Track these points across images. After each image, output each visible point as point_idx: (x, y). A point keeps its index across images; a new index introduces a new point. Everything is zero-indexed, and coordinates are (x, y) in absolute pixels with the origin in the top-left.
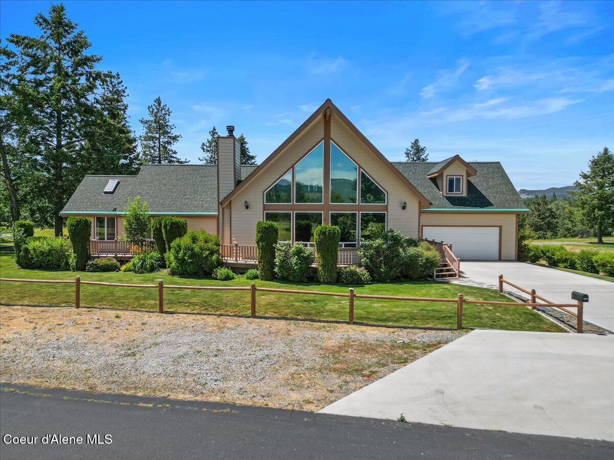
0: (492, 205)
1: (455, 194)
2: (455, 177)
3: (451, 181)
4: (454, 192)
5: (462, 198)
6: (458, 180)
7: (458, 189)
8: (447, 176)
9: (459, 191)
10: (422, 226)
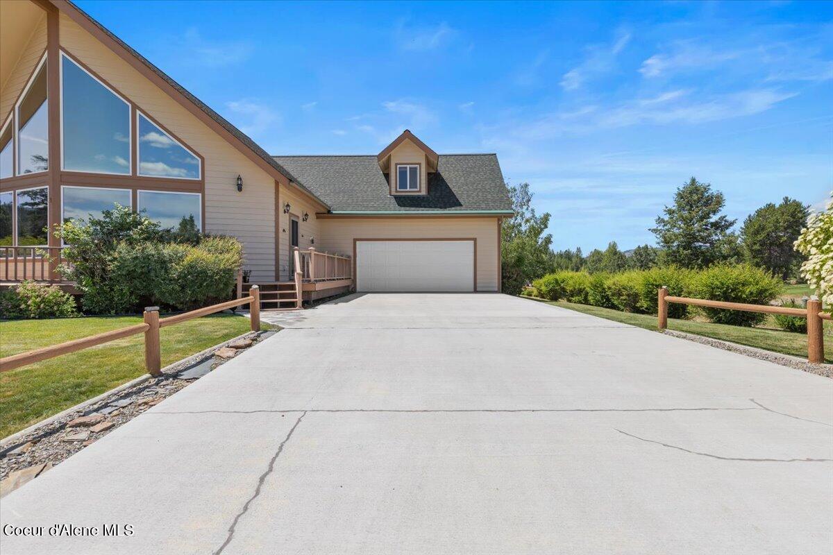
0: (461, 205)
1: (409, 191)
2: (408, 166)
3: (403, 173)
4: (408, 189)
5: (419, 197)
6: (413, 171)
7: (413, 185)
8: (396, 164)
9: (416, 187)
10: (355, 240)
